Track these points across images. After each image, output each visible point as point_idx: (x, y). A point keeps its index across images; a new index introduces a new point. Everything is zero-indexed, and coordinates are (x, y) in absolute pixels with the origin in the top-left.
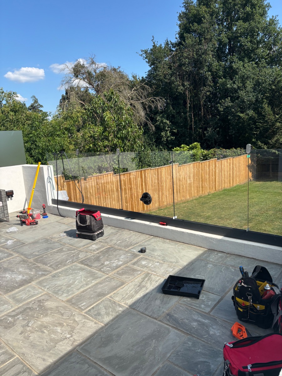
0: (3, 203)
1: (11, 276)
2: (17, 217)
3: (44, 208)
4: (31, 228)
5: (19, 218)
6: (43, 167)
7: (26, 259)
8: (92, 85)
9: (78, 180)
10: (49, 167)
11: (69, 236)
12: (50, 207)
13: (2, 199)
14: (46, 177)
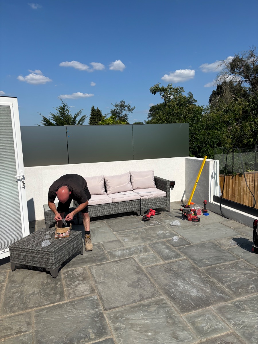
0: (166, 194)
1: (184, 286)
2: (180, 210)
3: (206, 204)
4: (194, 225)
5: (182, 211)
6: (209, 162)
7: (195, 266)
8: (248, 79)
9: (232, 175)
10: (215, 162)
11: (240, 247)
12: (212, 204)
13: (167, 190)
14: (211, 172)
